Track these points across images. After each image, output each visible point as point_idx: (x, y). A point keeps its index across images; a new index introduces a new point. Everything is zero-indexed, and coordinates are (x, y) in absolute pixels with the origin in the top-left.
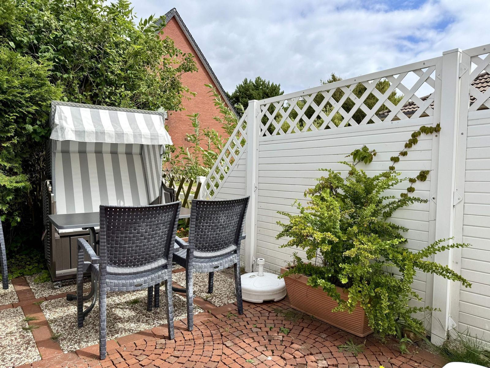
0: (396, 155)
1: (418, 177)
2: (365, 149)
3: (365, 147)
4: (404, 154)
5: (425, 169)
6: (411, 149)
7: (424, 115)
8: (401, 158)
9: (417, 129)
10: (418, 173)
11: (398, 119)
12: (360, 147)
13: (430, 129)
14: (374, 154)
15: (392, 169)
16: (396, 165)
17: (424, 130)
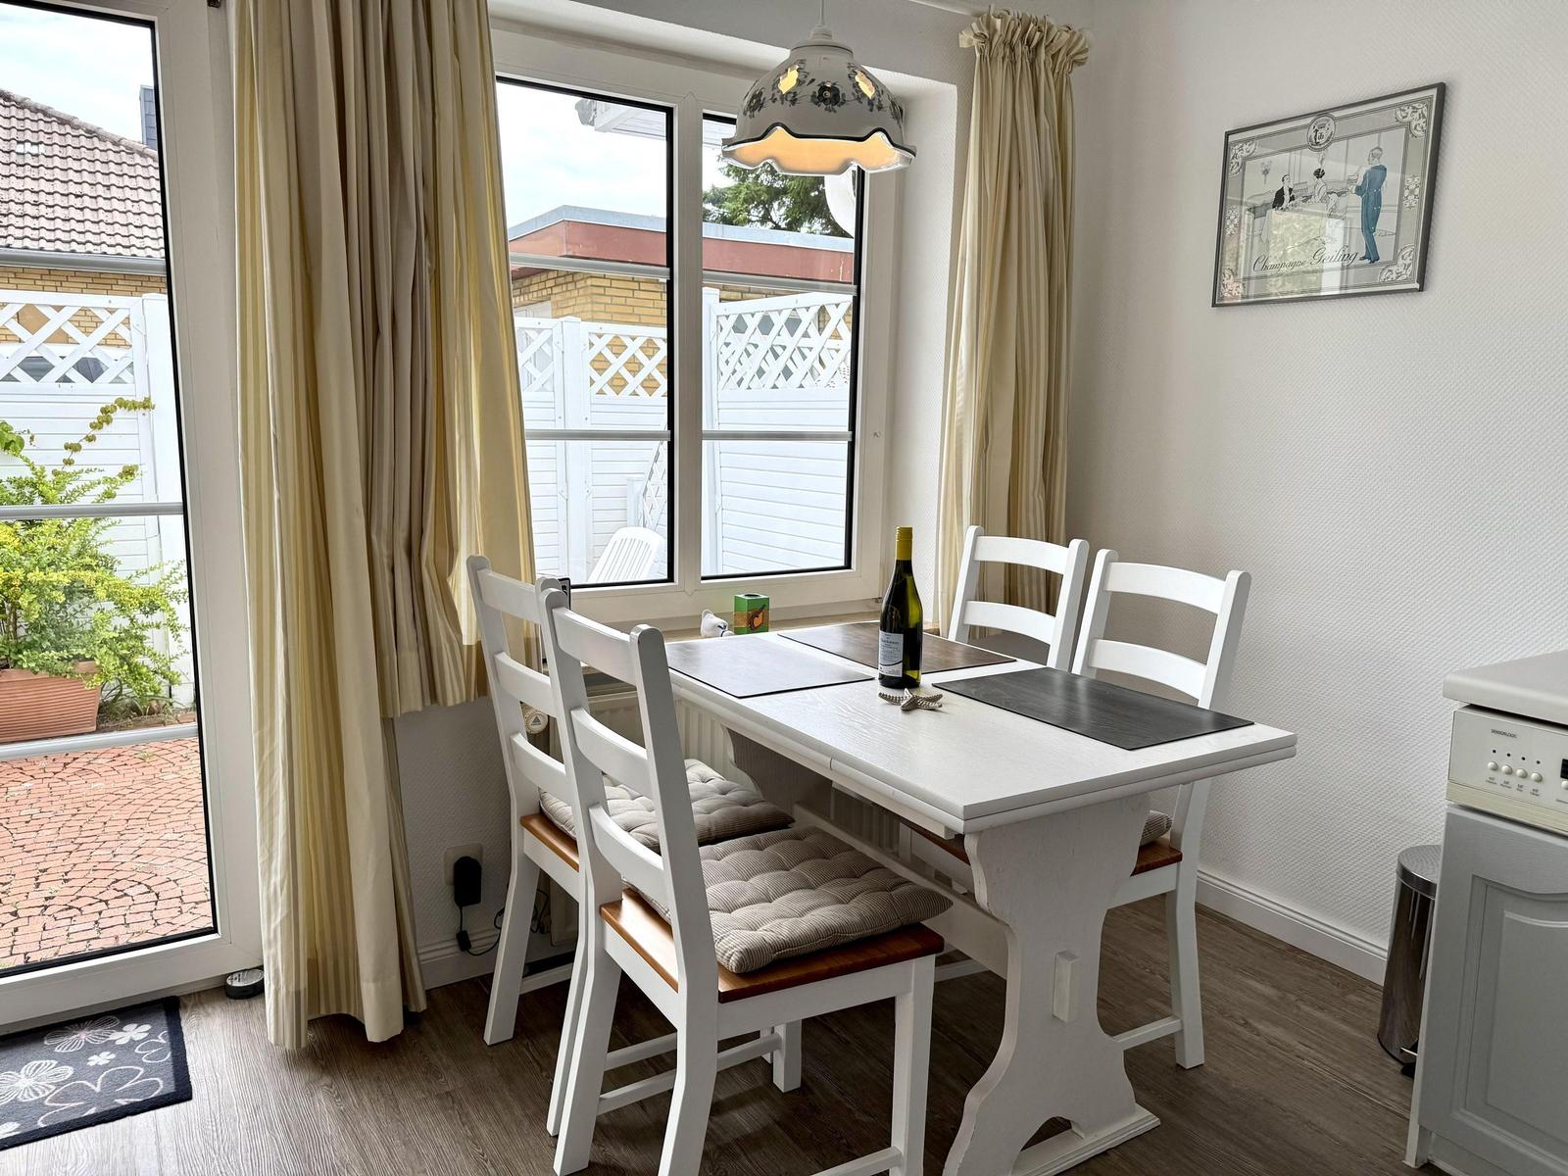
0: (73, 440)
1: (119, 476)
3: (4, 422)
4: (90, 439)
5: (130, 463)
6: (101, 432)
7: (118, 380)
8: (85, 444)
9: (111, 401)
10: (120, 470)
11: (69, 381)
13: (134, 403)
14: (26, 438)
15: (68, 462)
16: (76, 457)
17: (122, 403)
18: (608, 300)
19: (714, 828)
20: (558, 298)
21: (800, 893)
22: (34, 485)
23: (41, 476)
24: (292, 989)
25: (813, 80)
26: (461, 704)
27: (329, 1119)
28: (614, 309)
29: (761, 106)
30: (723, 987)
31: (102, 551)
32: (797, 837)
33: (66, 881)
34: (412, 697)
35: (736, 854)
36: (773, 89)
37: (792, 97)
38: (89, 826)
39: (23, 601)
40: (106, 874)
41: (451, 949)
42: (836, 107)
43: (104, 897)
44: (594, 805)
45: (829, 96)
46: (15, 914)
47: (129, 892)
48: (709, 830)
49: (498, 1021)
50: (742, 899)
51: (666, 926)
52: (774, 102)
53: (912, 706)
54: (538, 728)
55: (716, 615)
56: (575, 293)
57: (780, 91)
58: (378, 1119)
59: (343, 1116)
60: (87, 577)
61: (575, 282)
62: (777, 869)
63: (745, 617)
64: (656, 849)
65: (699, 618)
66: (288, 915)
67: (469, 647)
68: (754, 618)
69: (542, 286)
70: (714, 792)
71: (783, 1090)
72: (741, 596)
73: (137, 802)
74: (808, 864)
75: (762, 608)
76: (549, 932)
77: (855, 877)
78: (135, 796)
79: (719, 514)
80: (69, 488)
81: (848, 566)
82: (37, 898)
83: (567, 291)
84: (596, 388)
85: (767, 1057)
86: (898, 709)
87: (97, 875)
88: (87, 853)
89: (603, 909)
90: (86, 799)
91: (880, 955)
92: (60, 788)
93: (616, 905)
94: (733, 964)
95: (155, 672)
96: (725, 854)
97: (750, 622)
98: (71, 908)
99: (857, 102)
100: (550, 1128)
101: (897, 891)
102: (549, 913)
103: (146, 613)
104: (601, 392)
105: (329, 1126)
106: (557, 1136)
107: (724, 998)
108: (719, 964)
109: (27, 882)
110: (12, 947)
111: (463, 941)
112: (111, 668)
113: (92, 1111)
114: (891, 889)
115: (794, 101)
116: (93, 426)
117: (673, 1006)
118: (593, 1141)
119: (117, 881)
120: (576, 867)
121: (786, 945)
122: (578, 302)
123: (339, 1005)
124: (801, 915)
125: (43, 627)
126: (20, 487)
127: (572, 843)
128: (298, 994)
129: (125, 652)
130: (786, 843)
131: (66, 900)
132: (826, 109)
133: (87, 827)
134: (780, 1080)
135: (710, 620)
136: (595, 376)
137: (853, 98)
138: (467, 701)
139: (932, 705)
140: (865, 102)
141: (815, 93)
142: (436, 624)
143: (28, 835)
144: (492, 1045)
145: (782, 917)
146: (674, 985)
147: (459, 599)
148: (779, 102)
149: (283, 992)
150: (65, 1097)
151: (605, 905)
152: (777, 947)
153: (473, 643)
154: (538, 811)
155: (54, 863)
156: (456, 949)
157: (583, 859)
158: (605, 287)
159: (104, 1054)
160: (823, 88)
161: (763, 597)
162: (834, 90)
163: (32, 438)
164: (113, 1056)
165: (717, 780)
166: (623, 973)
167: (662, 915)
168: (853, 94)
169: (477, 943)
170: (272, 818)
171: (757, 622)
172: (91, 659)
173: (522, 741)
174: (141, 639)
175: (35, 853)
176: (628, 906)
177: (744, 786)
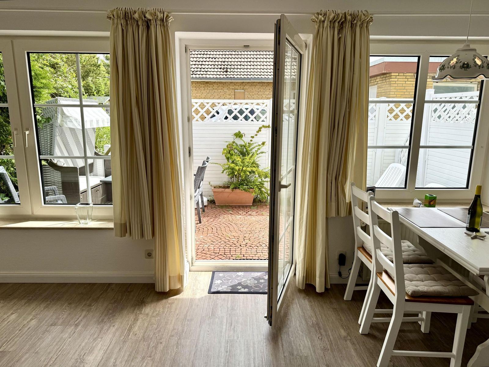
0: (253, 135)
1: (262, 144)
2: (239, 132)
3: (239, 131)
4: (256, 135)
5: (264, 141)
6: (259, 133)
7: (263, 121)
8: (255, 136)
9: (261, 126)
11: (253, 121)
12: (237, 131)
13: (266, 126)
14: (243, 135)
15: (251, 141)
16: (253, 139)
17: (264, 126)
18: (396, 85)
19: (410, 260)
20: (380, 85)
21: (432, 281)
22: (244, 146)
23: (246, 144)
24: (302, 275)
25: (461, 62)
26: (345, 217)
27: (308, 306)
28: (399, 88)
29: (444, 69)
30: (406, 298)
31: (257, 163)
32: (434, 267)
33: (249, 240)
34: (333, 214)
35: (415, 268)
36: (448, 65)
37: (454, 67)
38: (253, 228)
39: (242, 174)
40: (257, 240)
41: (336, 275)
42: (467, 69)
43: (257, 245)
44: (378, 248)
45: (465, 66)
46: (240, 245)
47: (262, 245)
48: (408, 260)
49: (348, 296)
50: (415, 279)
51: (393, 281)
52: (448, 68)
53: (475, 238)
54: (363, 225)
55: (419, 200)
56: (386, 83)
57: (450, 65)
58: (319, 309)
59: (311, 306)
60: (254, 169)
61: (386, 80)
62: (426, 274)
63: (428, 201)
64: (392, 262)
65: (413, 200)
66: (303, 259)
67: (348, 203)
68: (431, 202)
69: (375, 81)
70: (412, 250)
71: (423, 332)
72: (427, 195)
73: (262, 224)
74: (436, 275)
75: (434, 199)
76: (362, 277)
77: (450, 281)
78: (261, 223)
79: (427, 161)
80: (251, 147)
81: (467, 187)
82: (244, 243)
83: (383, 83)
84: (389, 118)
85: (420, 322)
86: (470, 238)
87: (255, 240)
88: (253, 234)
89: (377, 274)
90: (252, 222)
91: (453, 301)
92: (246, 218)
93: (381, 274)
94: (410, 293)
95: (266, 193)
96: (412, 267)
97: (430, 203)
98: (251, 246)
99: (475, 67)
100: (359, 322)
101: (461, 287)
102: (362, 273)
103: (265, 178)
104: (390, 120)
105: (308, 307)
106: (361, 325)
107: (406, 300)
108: (406, 292)
109: (242, 239)
110: (241, 252)
111: (340, 274)
112: (257, 191)
113: (261, 291)
114: (460, 286)
115: (454, 68)
116: (257, 132)
117: (393, 300)
118: (370, 329)
119: (260, 242)
120: (371, 262)
121: (425, 292)
122: (386, 86)
123: (311, 282)
124: (431, 286)
125: (244, 180)
126: (241, 147)
127: (371, 257)
128: (304, 276)
129: (260, 187)
130: (431, 268)
131: (250, 244)
132: (464, 70)
133: (252, 228)
134: (422, 329)
135: (417, 201)
136: (389, 114)
137: (473, 66)
138: (346, 216)
139: (482, 238)
140: (477, 66)
141: (461, 65)
142: (340, 197)
143: (241, 228)
144: (346, 301)
145: (425, 286)
146: (394, 295)
147: (346, 191)
148: (449, 68)
149: (300, 275)
150: (256, 287)
151: (378, 273)
152: (422, 292)
153: (349, 202)
154: (362, 246)
155: (247, 235)
156: (338, 276)
157: (373, 260)
158: (396, 81)
159: (263, 280)
160: (464, 64)
161: (434, 196)
162: (468, 64)
163: (245, 135)
164: (264, 281)
165: (413, 247)
166: (381, 290)
167: (393, 278)
168: (474, 65)
169: (344, 275)
170: (301, 236)
171: (432, 203)
172: (253, 188)
173: (359, 229)
174: (263, 184)
175: (243, 233)
176: (384, 274)
177: (421, 251)
